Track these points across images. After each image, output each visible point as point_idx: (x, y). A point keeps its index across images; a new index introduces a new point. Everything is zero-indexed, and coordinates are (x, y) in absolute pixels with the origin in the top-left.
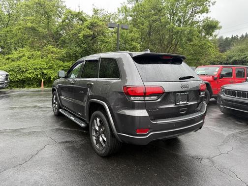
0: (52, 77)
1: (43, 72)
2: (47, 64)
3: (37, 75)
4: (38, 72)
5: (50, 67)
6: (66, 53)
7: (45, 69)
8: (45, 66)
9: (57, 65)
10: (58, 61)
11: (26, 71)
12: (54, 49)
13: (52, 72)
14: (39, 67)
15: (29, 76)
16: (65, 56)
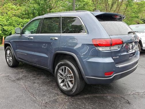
1: (3, 29)
6: (25, 11)
7: (5, 25)
9: (16, 21)
10: (17, 18)
12: (14, 6)
13: (12, 28)
16: (24, 13)
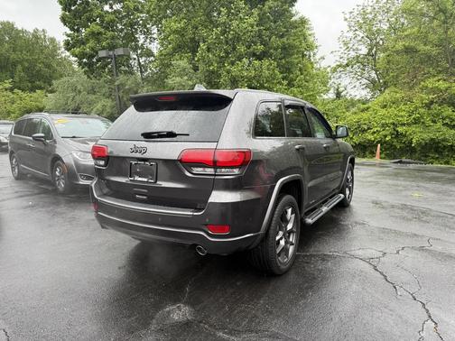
0: (414, 141)
1: (397, 131)
2: (410, 116)
3: (386, 136)
4: (389, 130)
5: (416, 121)
7: (403, 125)
8: (405, 120)
11: (369, 129)
13: (417, 130)
14: (391, 121)
15: (371, 137)
